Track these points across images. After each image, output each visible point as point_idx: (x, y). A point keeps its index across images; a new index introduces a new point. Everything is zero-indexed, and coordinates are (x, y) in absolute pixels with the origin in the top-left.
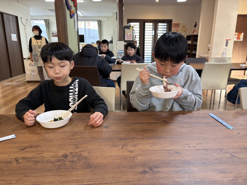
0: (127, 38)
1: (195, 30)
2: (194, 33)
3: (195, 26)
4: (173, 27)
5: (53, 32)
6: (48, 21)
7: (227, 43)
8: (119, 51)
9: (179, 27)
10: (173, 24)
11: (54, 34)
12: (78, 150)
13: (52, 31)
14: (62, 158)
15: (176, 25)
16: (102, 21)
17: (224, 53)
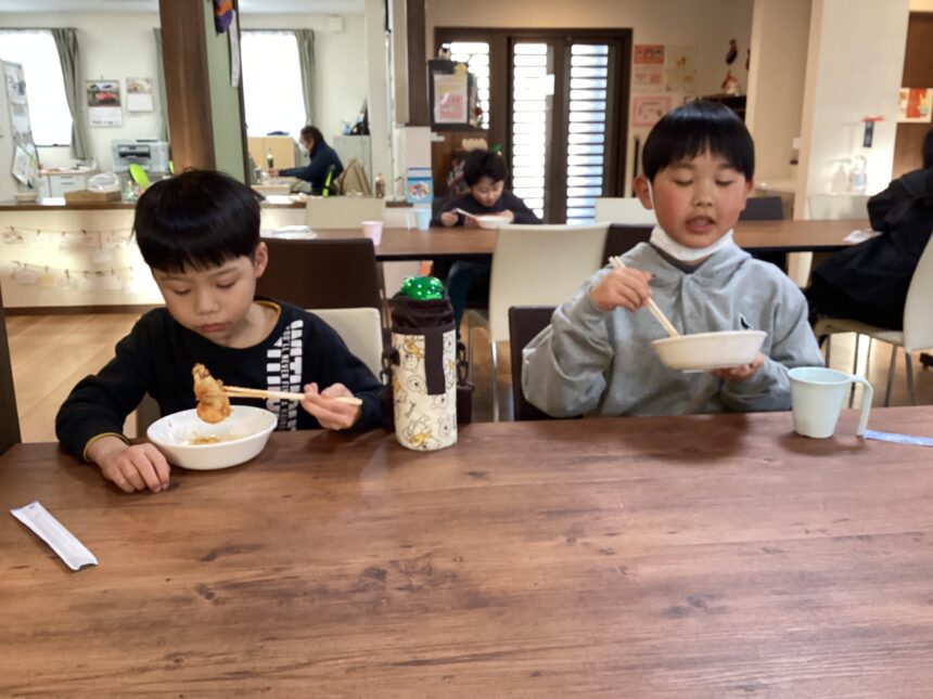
0: (443, 114)
1: (732, 75)
2: (729, 88)
3: (731, 58)
4: (636, 62)
5: (94, 86)
6: (71, 34)
7: (869, 132)
8: (412, 169)
9: (661, 61)
10: (637, 47)
11: (98, 92)
12: (412, 554)
13: (88, 82)
14: (370, 580)
15: (649, 55)
16: (316, 36)
17: (858, 177)
